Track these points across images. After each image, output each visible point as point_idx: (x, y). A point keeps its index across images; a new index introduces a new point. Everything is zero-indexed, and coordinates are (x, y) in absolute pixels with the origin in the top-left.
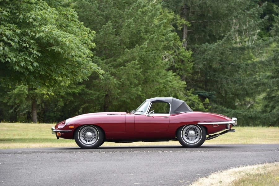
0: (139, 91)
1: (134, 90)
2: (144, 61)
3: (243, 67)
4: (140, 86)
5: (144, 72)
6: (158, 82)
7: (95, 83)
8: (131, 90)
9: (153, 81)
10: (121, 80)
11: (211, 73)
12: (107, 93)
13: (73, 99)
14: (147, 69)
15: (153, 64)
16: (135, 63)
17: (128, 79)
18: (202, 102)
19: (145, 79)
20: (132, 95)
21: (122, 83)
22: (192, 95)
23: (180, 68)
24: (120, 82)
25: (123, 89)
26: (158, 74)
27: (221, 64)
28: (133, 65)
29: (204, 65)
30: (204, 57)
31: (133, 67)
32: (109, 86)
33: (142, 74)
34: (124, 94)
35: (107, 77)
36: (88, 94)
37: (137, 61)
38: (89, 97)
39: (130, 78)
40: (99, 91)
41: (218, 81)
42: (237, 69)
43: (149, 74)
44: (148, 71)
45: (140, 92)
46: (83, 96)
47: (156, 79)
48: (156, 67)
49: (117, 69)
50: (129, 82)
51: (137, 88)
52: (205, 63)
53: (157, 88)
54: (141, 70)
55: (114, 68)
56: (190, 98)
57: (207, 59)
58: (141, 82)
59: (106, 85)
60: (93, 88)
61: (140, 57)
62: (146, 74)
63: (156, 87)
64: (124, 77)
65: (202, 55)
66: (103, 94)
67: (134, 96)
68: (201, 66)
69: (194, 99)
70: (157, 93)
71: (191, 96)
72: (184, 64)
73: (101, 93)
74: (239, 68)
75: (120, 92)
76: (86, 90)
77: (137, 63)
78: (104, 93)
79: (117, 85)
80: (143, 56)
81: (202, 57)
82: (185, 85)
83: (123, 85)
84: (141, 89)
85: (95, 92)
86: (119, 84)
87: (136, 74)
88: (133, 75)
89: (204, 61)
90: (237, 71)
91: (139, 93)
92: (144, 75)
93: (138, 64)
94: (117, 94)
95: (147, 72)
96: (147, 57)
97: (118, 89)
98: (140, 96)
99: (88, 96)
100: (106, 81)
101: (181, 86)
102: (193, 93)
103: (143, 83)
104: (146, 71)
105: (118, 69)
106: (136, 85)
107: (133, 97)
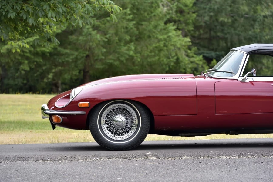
0: (131, 50)
1: (124, 49)
2: (138, 9)
3: (260, 20)
4: (132, 43)
5: (138, 25)
6: (157, 38)
7: (71, 40)
8: (120, 49)
9: (149, 37)
10: (107, 36)
11: (218, 27)
12: (87, 53)
13: (41, 60)
14: (141, 20)
15: (148, 14)
16: (126, 13)
17: (116, 34)
18: (208, 65)
19: (140, 33)
20: (122, 56)
21: (109, 40)
22: (195, 56)
23: (179, 21)
24: (106, 38)
25: (110, 48)
26: (155, 27)
27: (233, 17)
28: (123, 15)
29: (211, 17)
30: (211, 6)
31: (124, 18)
32: (91, 44)
33: (135, 27)
34: (110, 54)
35: (87, 32)
36: (62, 55)
37: (128, 9)
38: (64, 59)
39: (119, 33)
40: (77, 50)
41: (227, 38)
42: (252, 22)
43: (144, 27)
44: (143, 23)
45: (133, 51)
46: (55, 57)
47: (154, 34)
48: (153, 18)
49: (101, 20)
50: (117, 38)
51: (129, 47)
52: (212, 14)
53: (156, 47)
54: (134, 22)
55: (97, 19)
56: (192, 59)
57: (214, 9)
58: (134, 38)
59: (86, 42)
60: (69, 47)
61: (132, 4)
62: (140, 27)
63: (154, 45)
64: (111, 31)
65: (207, 5)
66: (82, 55)
67: (125, 57)
68: (207, 18)
69: (198, 61)
70: (155, 53)
71: (193, 57)
72: (184, 16)
73: (80, 53)
74: (255, 21)
75: (105, 52)
76: (59, 49)
77: (129, 12)
78: (84, 53)
79: (102, 43)
80: (137, 3)
81: (208, 7)
82: (189, 42)
83: (109, 42)
84: (133, 48)
85: (72, 52)
86: (104, 41)
87: (127, 28)
88: (124, 28)
89: (210, 12)
90: (252, 26)
91: (131, 53)
92: (138, 29)
93: (130, 15)
94: (101, 55)
95: (142, 25)
96: (142, 5)
97: (102, 48)
98: (132, 57)
99: (63, 57)
100: (86, 37)
101: (183, 43)
102: (195, 54)
103: (137, 40)
104: (140, 23)
105: (103, 21)
106: (127, 43)
107: (122, 59)
